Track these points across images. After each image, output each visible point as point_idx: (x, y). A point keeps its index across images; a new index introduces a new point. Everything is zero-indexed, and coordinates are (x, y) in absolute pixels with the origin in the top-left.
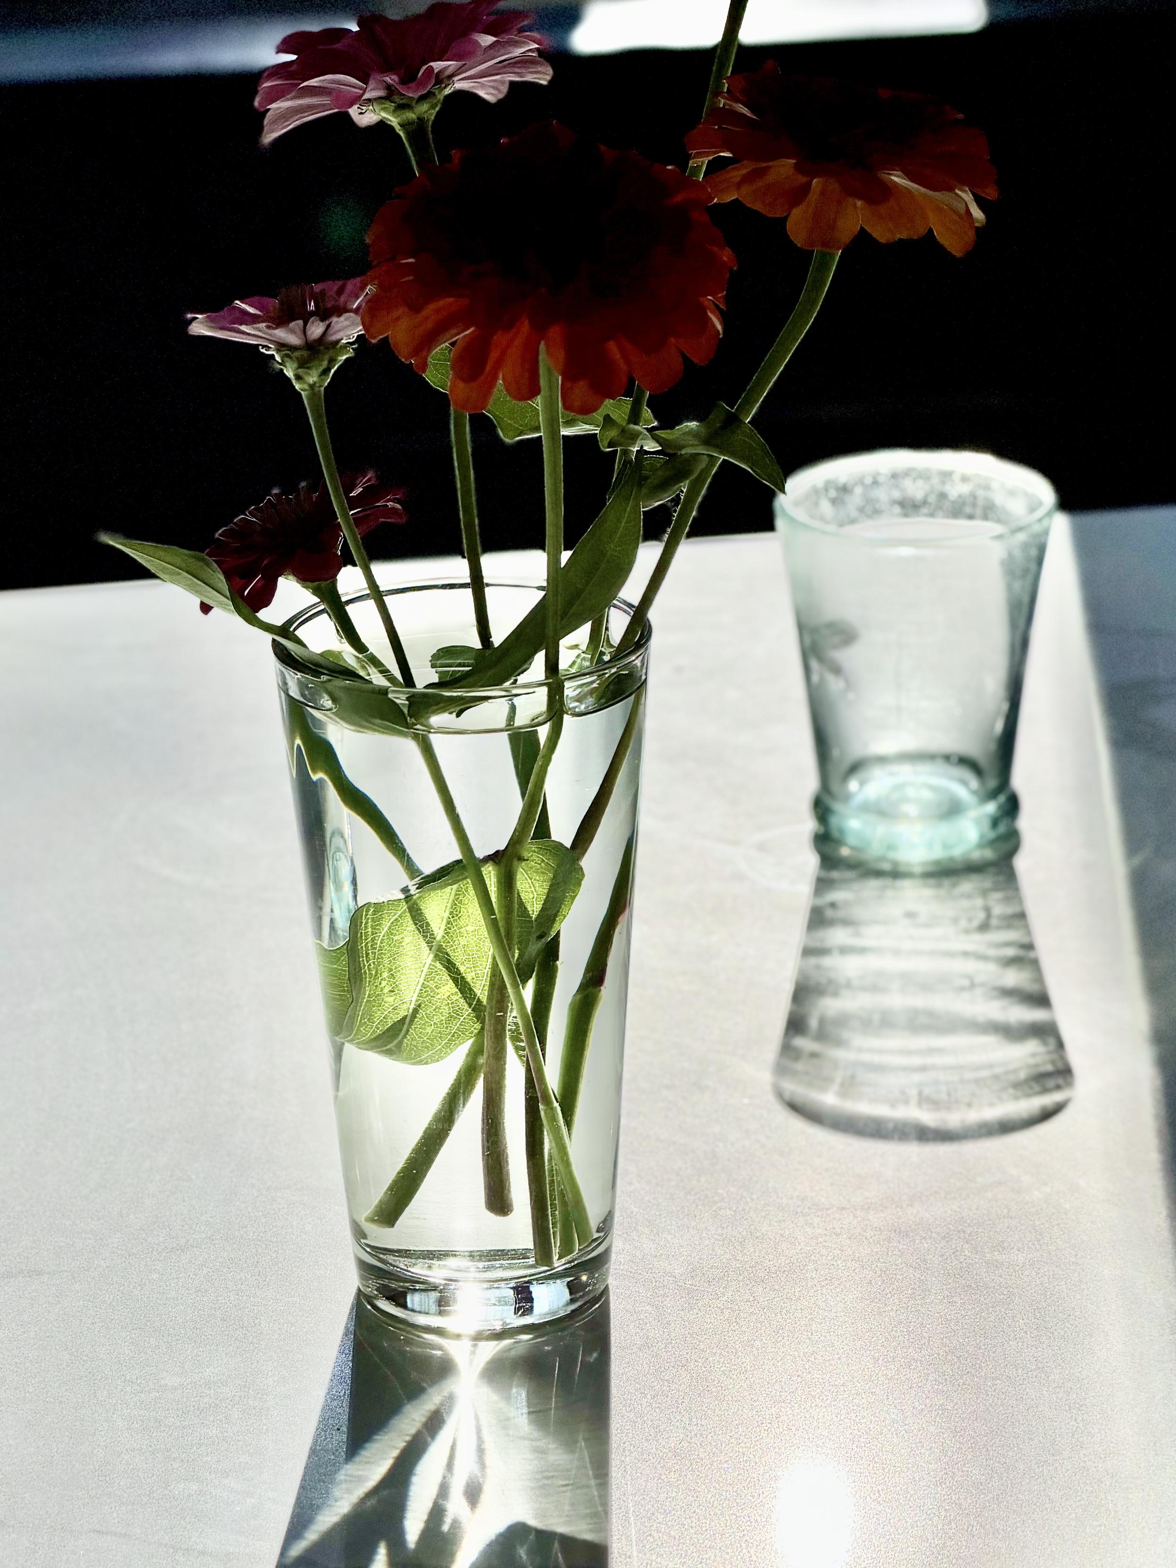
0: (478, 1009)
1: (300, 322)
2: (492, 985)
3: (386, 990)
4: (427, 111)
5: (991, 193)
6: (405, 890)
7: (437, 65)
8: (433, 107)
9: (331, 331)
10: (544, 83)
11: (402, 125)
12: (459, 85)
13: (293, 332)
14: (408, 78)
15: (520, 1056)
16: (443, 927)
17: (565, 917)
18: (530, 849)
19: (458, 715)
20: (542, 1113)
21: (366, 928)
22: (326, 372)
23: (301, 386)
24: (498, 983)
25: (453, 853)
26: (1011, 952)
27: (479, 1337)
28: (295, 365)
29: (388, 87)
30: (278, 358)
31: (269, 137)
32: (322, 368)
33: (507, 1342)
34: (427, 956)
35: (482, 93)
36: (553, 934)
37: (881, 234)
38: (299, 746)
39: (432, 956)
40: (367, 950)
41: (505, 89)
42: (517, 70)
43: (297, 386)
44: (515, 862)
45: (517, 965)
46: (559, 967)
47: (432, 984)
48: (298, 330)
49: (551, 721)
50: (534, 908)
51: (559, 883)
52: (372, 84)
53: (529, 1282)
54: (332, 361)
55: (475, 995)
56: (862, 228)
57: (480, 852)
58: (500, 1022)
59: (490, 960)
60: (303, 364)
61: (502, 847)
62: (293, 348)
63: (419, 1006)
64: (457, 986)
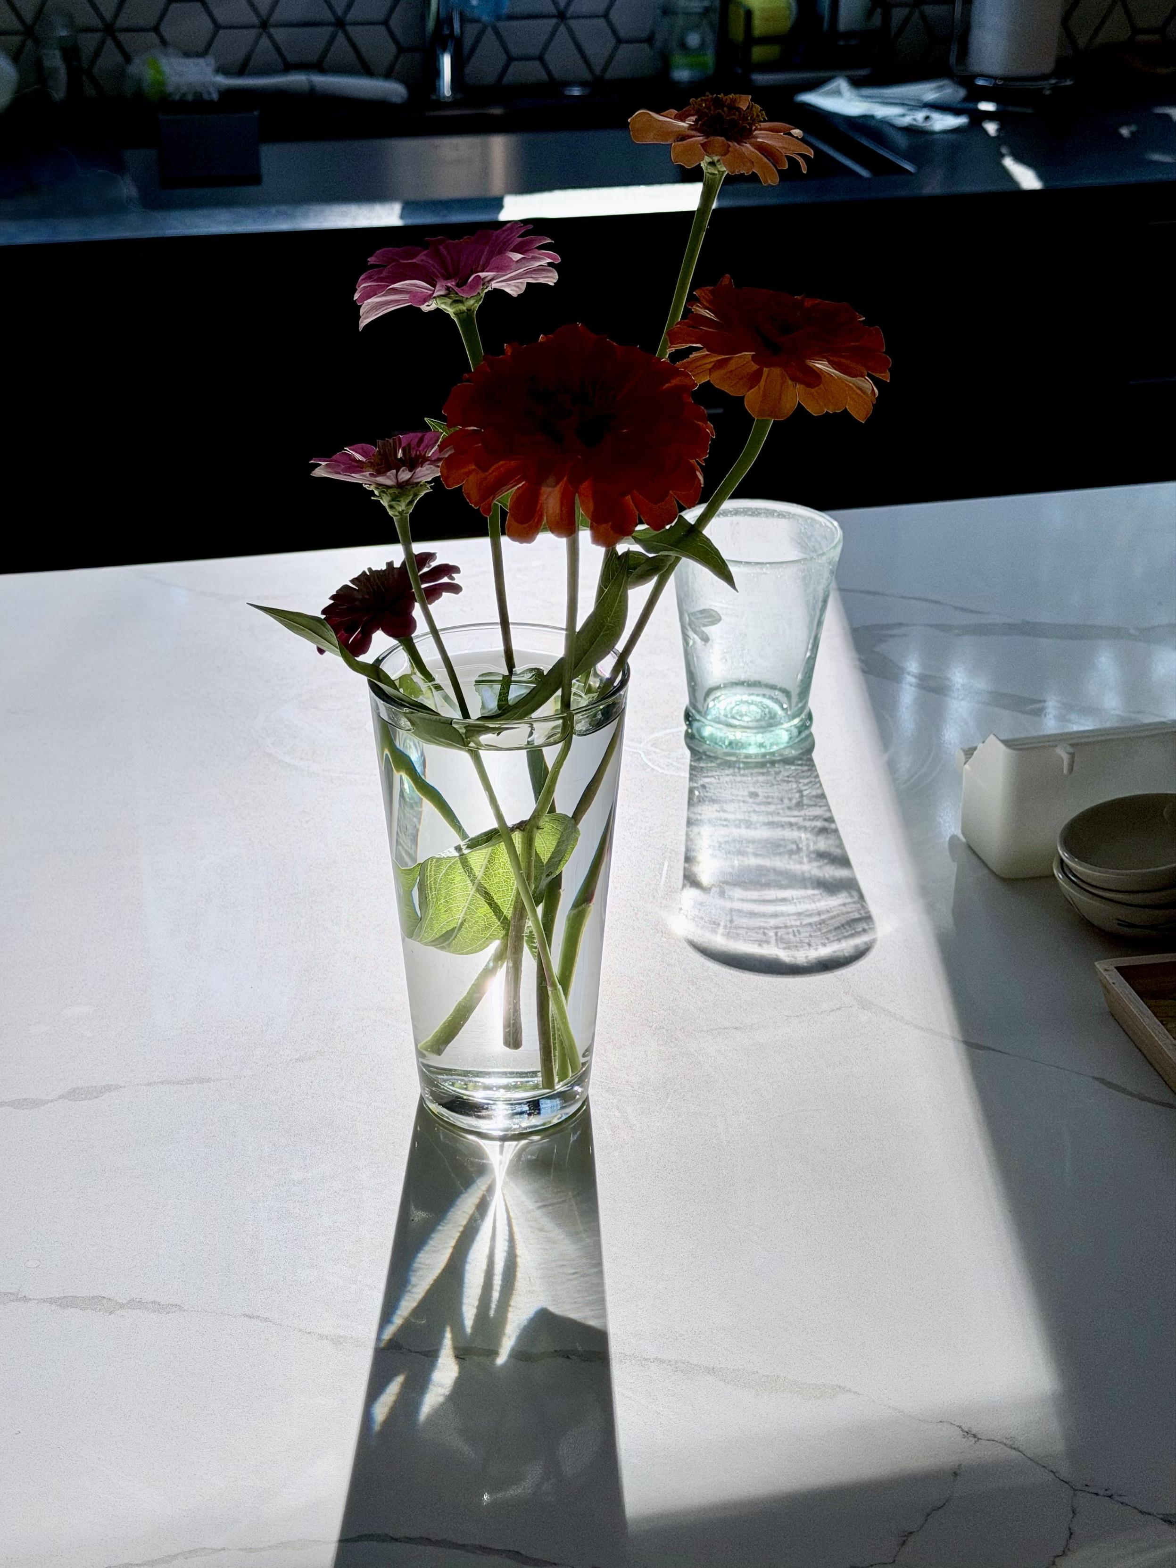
0: (505, 922)
1: (395, 471)
2: (515, 908)
3: (442, 911)
4: (473, 303)
5: (886, 377)
6: (458, 849)
7: (482, 275)
8: (477, 302)
9: (414, 477)
10: (552, 284)
11: (455, 314)
12: (495, 285)
13: (389, 478)
14: (461, 284)
15: (532, 953)
16: (482, 870)
17: (567, 861)
18: (545, 822)
19: (498, 734)
20: (550, 993)
21: (430, 871)
22: (410, 503)
23: (392, 513)
24: (519, 907)
25: (492, 824)
26: (819, 824)
27: (504, 1139)
28: (389, 498)
29: (448, 288)
30: (376, 493)
31: (363, 323)
32: (408, 501)
33: (524, 1142)
34: (471, 889)
35: (508, 290)
36: (558, 873)
37: (814, 409)
38: (387, 755)
39: (474, 889)
40: (431, 885)
41: (524, 287)
42: (533, 276)
43: (390, 513)
44: (535, 829)
45: (534, 892)
46: (562, 893)
47: (472, 907)
48: (392, 477)
49: (564, 742)
50: (545, 857)
51: (563, 841)
52: (437, 288)
53: (538, 1100)
54: (416, 495)
55: (503, 913)
56: (799, 404)
57: (510, 822)
58: (519, 929)
59: (514, 891)
60: (395, 498)
61: (527, 818)
62: (388, 487)
63: (465, 920)
64: (491, 908)
